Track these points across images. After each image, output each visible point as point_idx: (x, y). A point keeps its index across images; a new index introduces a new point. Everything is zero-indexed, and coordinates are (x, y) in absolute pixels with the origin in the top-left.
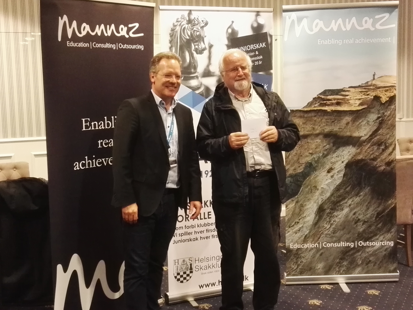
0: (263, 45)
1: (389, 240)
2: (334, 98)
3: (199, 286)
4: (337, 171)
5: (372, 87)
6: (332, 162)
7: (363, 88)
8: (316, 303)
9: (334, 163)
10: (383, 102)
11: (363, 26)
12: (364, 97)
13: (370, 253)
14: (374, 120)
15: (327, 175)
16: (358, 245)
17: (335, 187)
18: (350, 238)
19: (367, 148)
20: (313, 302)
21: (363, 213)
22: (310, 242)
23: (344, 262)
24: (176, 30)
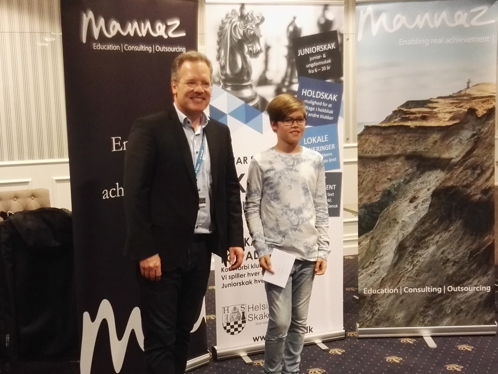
0: (332, 46)
1: (485, 285)
2: (418, 111)
3: (253, 338)
4: (422, 200)
5: (466, 97)
6: (416, 190)
7: (455, 98)
8: (395, 360)
9: (418, 191)
10: (479, 116)
11: (454, 22)
12: (455, 109)
13: (461, 300)
14: (468, 139)
15: (410, 205)
16: (446, 290)
17: (419, 220)
18: (437, 282)
19: (459, 172)
20: (392, 359)
21: (453, 251)
22: (387, 286)
23: (429, 311)
24: (225, 28)
